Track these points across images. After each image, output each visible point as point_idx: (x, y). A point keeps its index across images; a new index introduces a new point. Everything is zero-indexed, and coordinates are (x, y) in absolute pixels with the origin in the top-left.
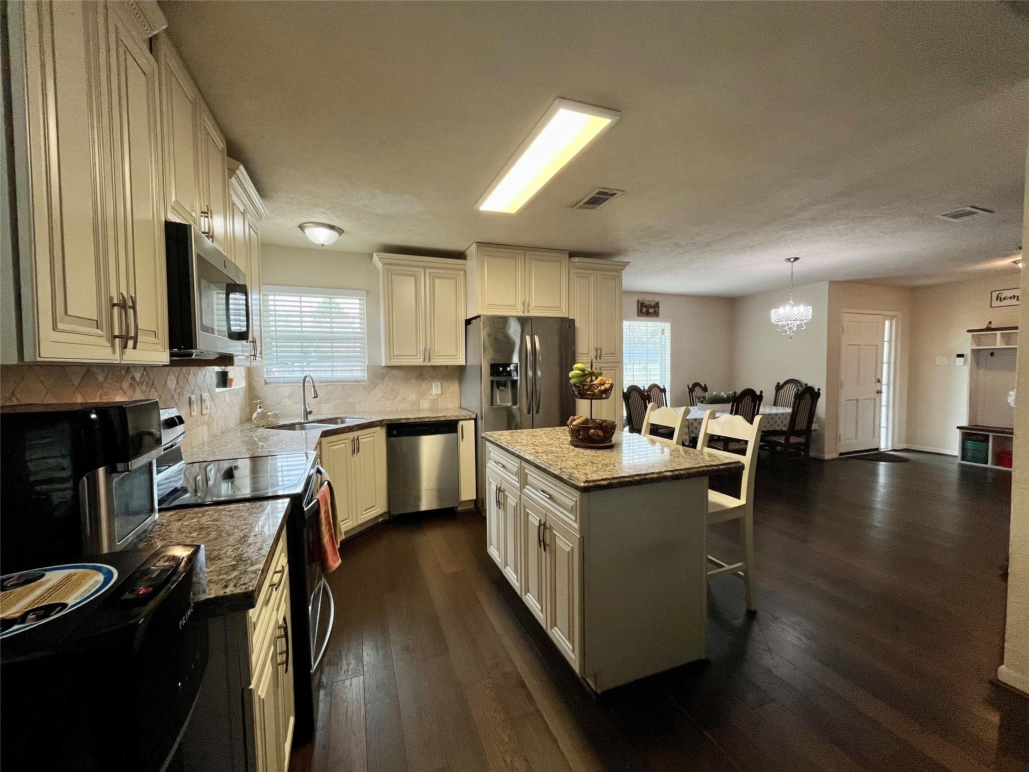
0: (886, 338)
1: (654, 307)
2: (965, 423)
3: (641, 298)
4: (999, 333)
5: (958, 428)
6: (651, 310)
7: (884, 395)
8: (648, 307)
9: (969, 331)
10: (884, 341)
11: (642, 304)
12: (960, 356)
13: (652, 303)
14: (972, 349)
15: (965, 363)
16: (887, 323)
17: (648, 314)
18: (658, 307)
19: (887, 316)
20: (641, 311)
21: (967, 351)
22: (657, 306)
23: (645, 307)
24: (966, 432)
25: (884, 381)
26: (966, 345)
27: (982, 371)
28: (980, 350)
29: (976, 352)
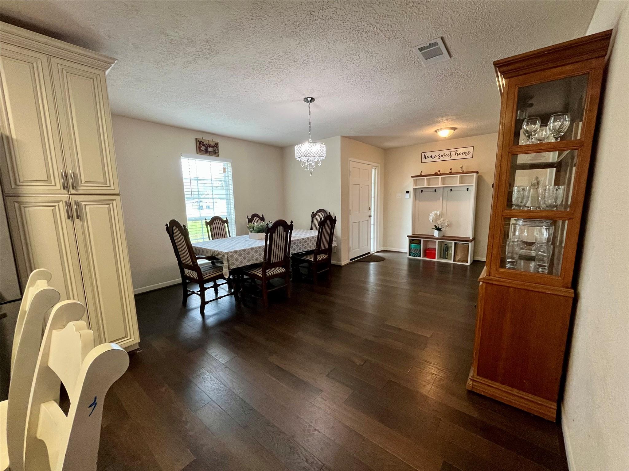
0: (373, 181)
1: (213, 147)
2: (410, 234)
3: (200, 137)
4: (425, 178)
5: (408, 236)
6: (210, 149)
7: (372, 218)
8: (207, 146)
9: (412, 177)
10: (372, 183)
11: (200, 142)
12: (408, 192)
13: (212, 144)
14: (414, 188)
15: (410, 197)
16: (373, 170)
17: (207, 152)
18: (217, 147)
19: (373, 166)
20: (200, 148)
21: (411, 190)
22: (216, 145)
23: (204, 145)
24: (411, 239)
25: (372, 209)
26: (410, 185)
27: (417, 202)
28: (416, 188)
29: (415, 190)
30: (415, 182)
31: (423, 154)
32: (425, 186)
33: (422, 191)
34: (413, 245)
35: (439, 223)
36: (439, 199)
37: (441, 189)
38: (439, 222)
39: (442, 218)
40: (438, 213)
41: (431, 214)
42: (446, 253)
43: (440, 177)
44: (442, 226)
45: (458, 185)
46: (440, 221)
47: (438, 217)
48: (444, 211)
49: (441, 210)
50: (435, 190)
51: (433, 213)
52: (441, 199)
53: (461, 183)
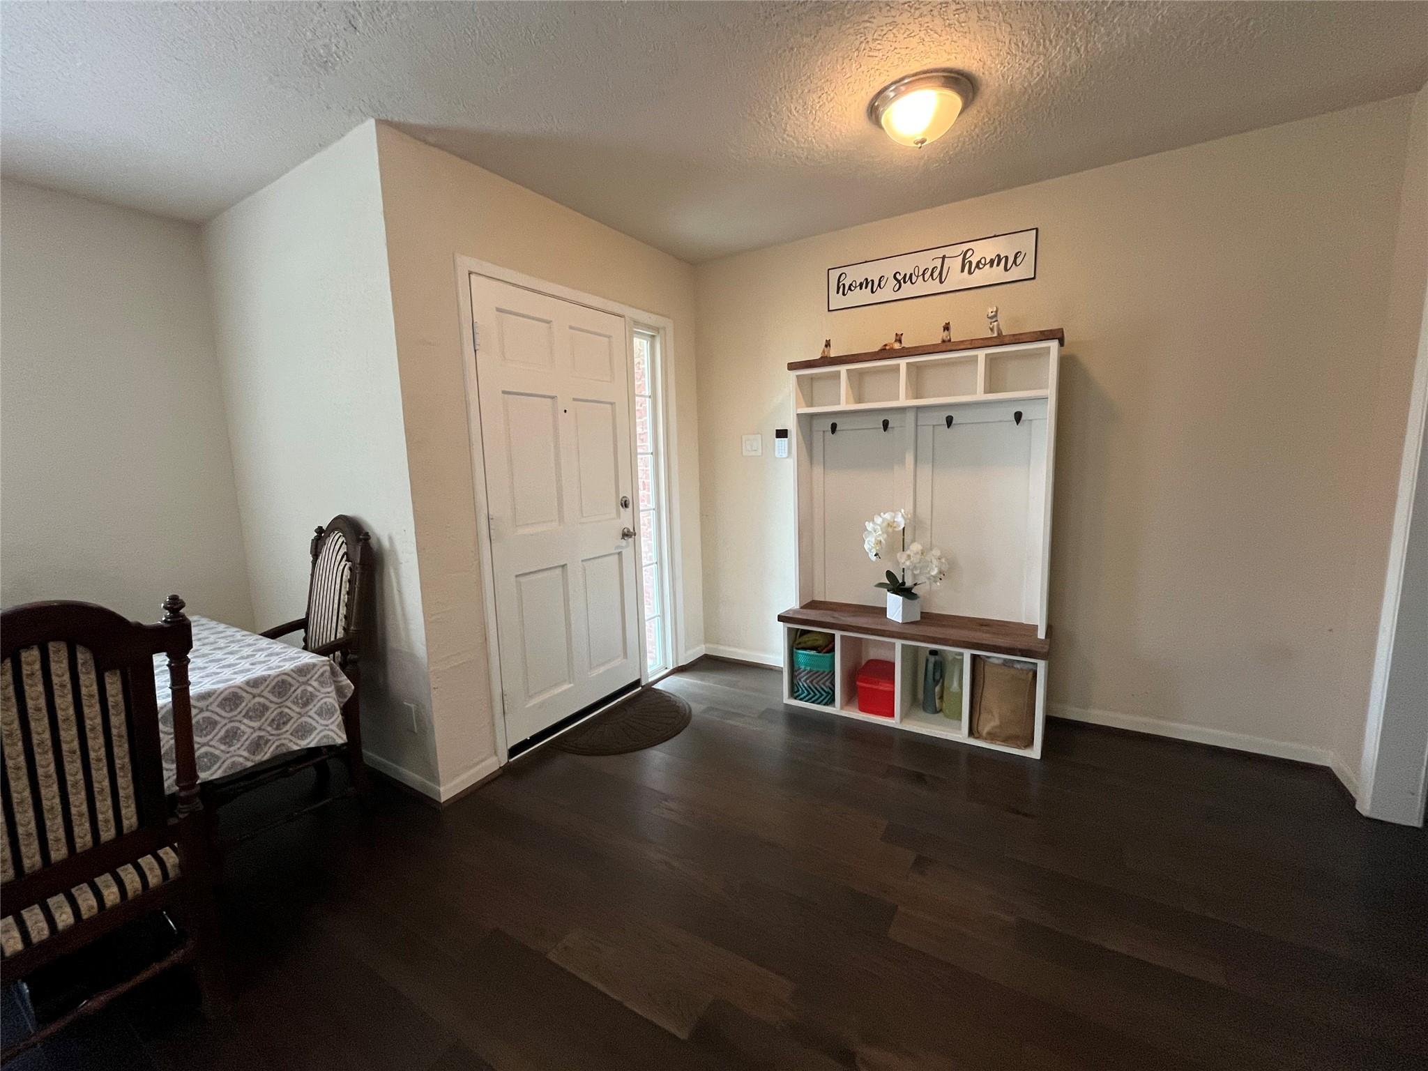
2: (792, 607)
4: (843, 369)
5: (781, 618)
9: (793, 366)
12: (782, 434)
14: (803, 415)
15: (790, 452)
19: (639, 324)
24: (795, 630)
26: (788, 403)
27: (818, 471)
28: (812, 416)
29: (807, 421)
30: (807, 389)
31: (834, 275)
32: (844, 406)
33: (834, 428)
34: (802, 655)
35: (904, 563)
36: (902, 461)
37: (910, 416)
38: (902, 558)
39: (913, 541)
40: (901, 521)
41: (869, 526)
42: (937, 689)
43: (903, 363)
44: (914, 576)
45: (980, 396)
46: (909, 556)
47: (899, 540)
48: (924, 511)
49: (910, 507)
50: (886, 425)
51: (878, 520)
52: (910, 458)
53: (989, 389)
